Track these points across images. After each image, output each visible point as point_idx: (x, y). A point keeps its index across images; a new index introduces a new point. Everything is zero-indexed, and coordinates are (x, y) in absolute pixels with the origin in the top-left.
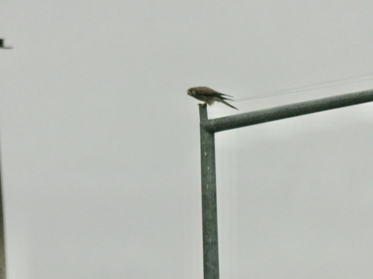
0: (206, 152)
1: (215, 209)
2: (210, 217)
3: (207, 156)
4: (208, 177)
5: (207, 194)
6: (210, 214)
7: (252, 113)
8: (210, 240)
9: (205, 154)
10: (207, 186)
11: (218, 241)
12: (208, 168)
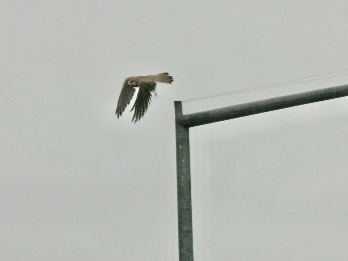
0: (181, 146)
1: (190, 200)
2: (185, 207)
3: (182, 150)
4: (183, 169)
5: (183, 185)
6: (185, 204)
7: (225, 109)
8: (185, 228)
9: (181, 147)
10: (182, 177)
11: (192, 229)
12: (183, 161)
